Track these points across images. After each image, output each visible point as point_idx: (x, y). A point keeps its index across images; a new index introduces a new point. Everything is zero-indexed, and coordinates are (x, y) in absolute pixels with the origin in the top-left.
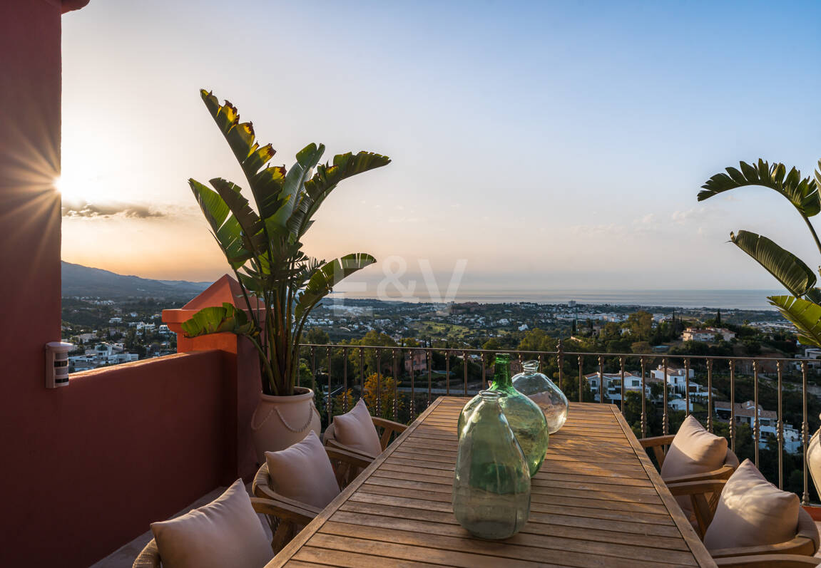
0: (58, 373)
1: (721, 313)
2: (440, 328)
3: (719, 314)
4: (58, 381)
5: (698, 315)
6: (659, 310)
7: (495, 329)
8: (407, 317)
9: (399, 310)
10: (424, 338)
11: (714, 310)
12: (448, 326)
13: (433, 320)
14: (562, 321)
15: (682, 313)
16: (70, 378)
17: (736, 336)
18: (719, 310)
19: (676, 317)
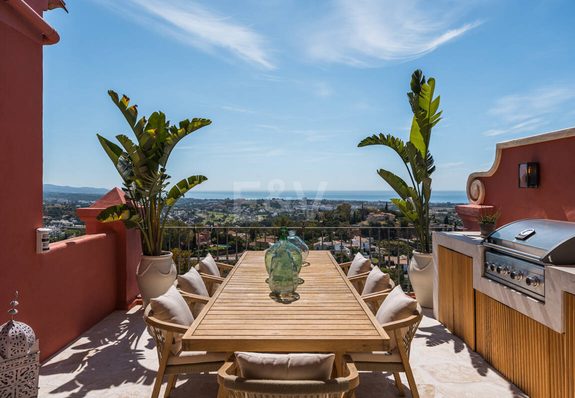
0: (44, 245)
1: (388, 204)
2: (218, 216)
3: (387, 205)
4: (44, 249)
5: (376, 206)
6: (355, 203)
7: (256, 216)
8: (197, 209)
9: (191, 204)
10: (208, 223)
11: (384, 202)
12: (225, 214)
13: (215, 211)
14: (299, 210)
15: (367, 204)
16: (51, 248)
17: (396, 218)
18: (387, 203)
19: (364, 207)
